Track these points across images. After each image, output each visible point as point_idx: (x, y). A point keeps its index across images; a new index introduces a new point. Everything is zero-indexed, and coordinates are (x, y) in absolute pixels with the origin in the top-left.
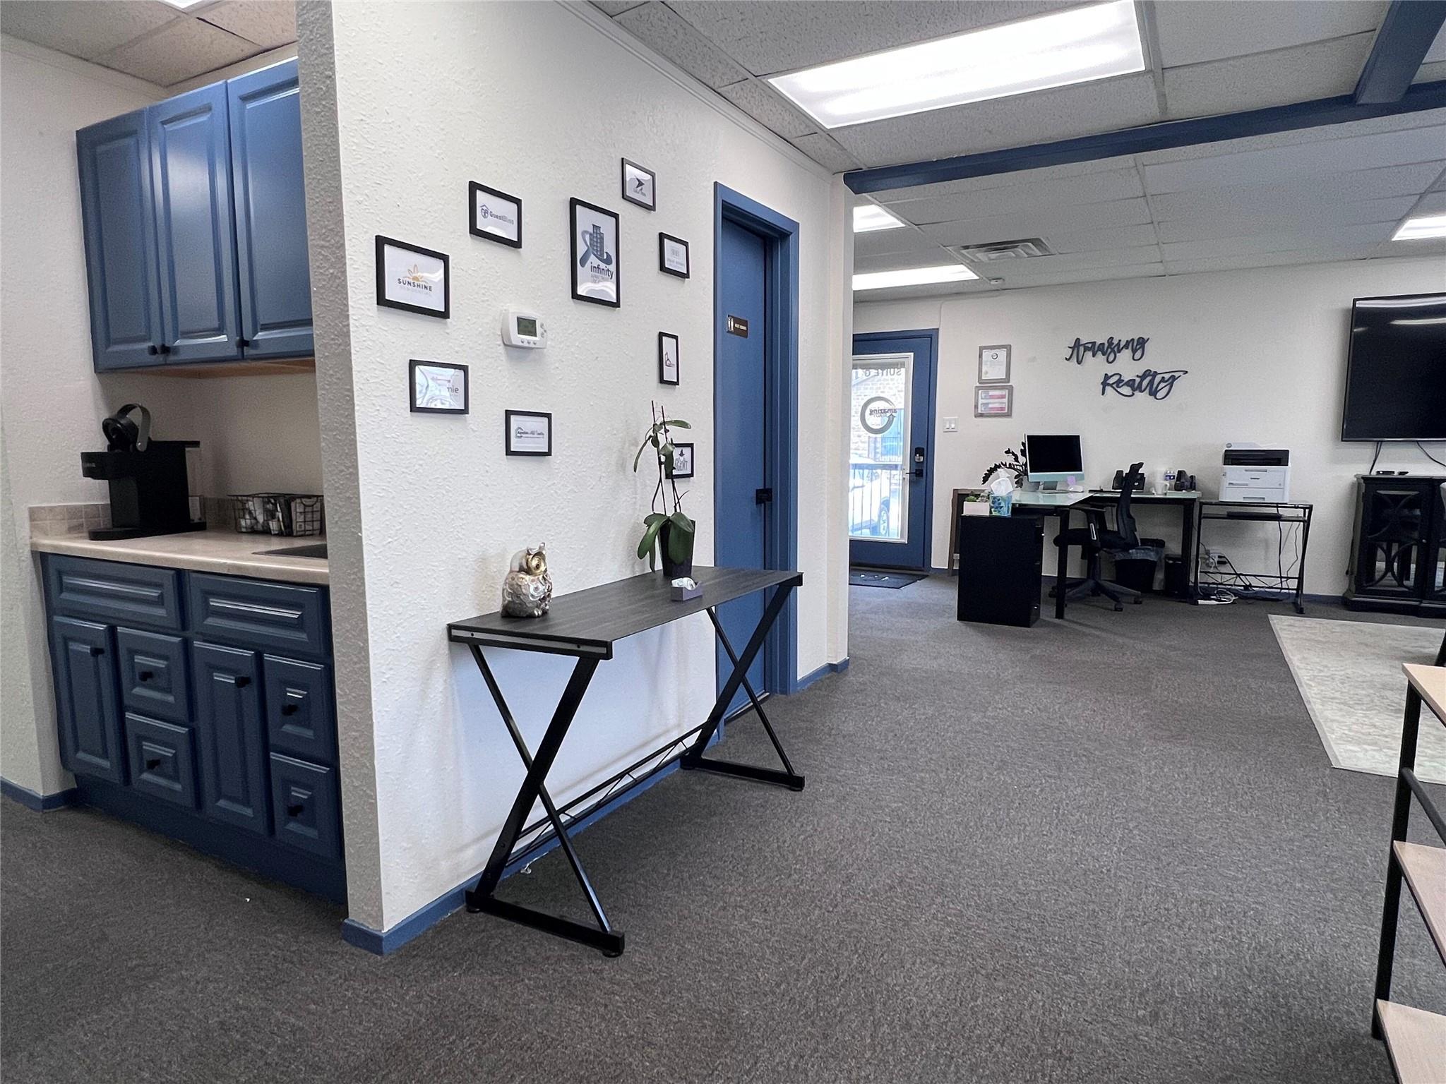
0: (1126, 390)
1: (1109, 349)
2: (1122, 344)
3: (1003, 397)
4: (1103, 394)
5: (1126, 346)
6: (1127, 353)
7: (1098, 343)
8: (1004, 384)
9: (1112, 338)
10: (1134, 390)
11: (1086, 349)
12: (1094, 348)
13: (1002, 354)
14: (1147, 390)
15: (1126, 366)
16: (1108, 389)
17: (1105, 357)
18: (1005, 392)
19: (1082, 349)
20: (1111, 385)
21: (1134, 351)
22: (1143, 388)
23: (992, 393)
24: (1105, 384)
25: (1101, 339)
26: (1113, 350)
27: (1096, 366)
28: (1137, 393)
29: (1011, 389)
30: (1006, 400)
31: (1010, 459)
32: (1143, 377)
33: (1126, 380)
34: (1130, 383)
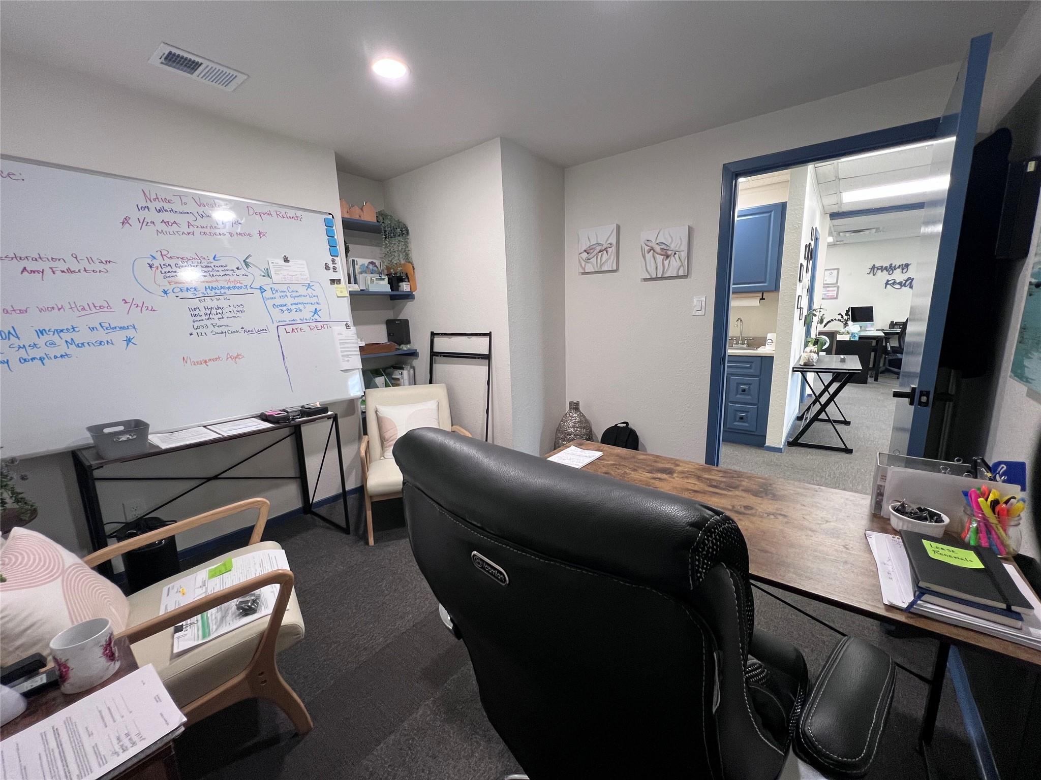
0: (898, 286)
1: (891, 269)
2: (897, 266)
3: (834, 291)
4: (885, 288)
5: (899, 267)
6: (899, 270)
7: (884, 266)
8: (835, 285)
9: (892, 264)
10: (901, 286)
11: (878, 269)
12: (882, 269)
13: (835, 272)
14: (908, 286)
15: (898, 276)
16: (888, 286)
17: (887, 273)
18: (836, 289)
19: (876, 269)
20: (890, 284)
21: (903, 269)
22: (907, 285)
23: (828, 289)
24: (887, 284)
25: (887, 264)
26: (892, 269)
27: (883, 276)
28: (903, 287)
29: (838, 287)
30: (836, 292)
31: (840, 317)
32: (906, 281)
33: (898, 282)
34: (900, 283)
